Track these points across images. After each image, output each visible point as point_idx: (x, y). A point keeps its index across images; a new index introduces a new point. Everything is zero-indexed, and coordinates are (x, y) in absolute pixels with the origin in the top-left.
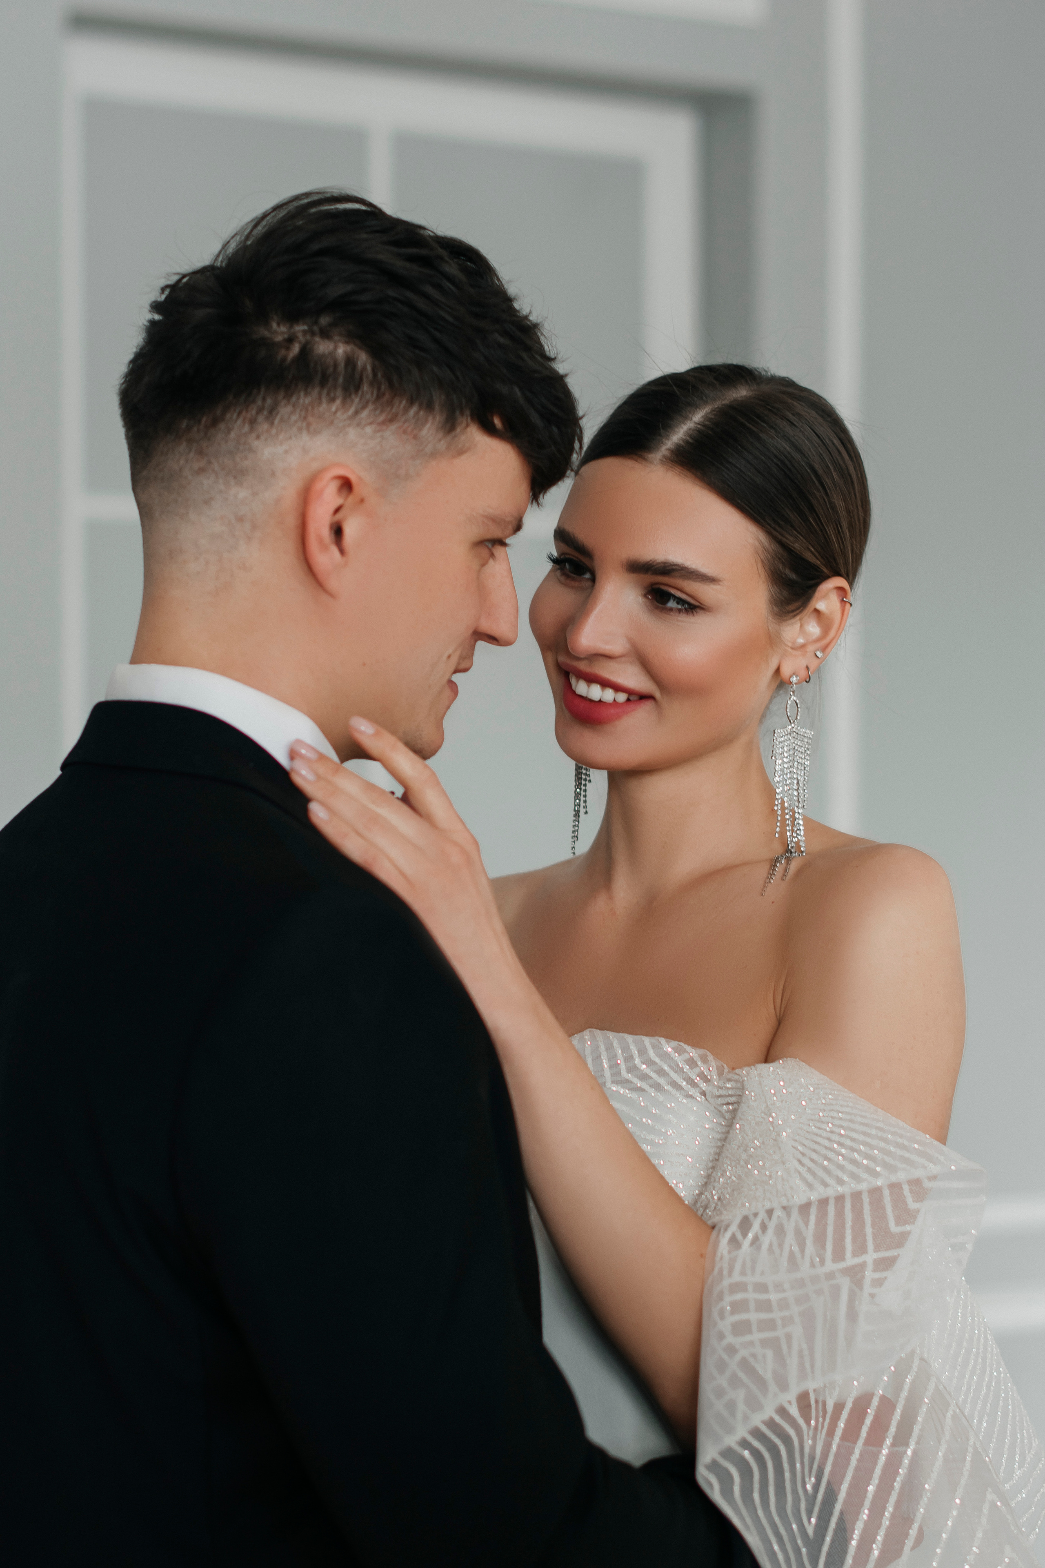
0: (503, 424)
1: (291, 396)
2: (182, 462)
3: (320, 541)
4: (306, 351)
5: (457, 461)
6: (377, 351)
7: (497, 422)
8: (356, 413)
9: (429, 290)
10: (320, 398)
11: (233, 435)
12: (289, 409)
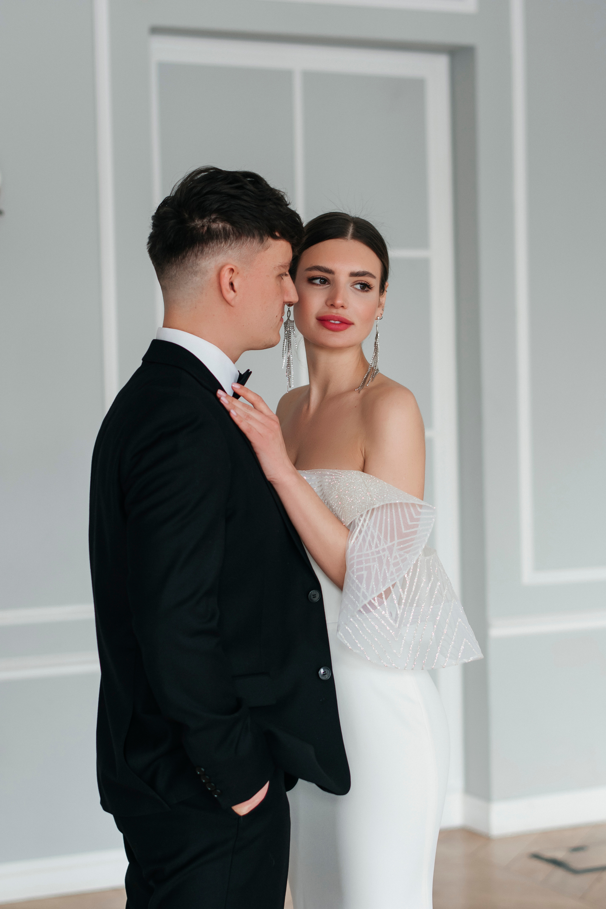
0: (280, 234)
1: (208, 244)
2: (175, 272)
3: (227, 291)
4: (209, 228)
5: (266, 252)
6: (232, 223)
7: (277, 234)
8: (230, 245)
9: (245, 198)
10: (217, 243)
11: (190, 261)
12: (208, 249)
